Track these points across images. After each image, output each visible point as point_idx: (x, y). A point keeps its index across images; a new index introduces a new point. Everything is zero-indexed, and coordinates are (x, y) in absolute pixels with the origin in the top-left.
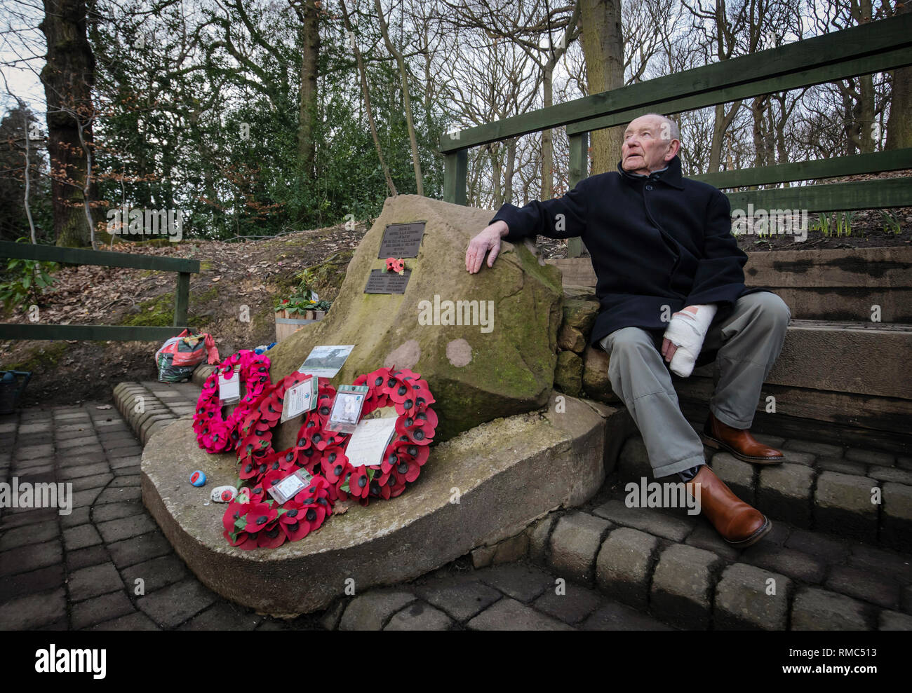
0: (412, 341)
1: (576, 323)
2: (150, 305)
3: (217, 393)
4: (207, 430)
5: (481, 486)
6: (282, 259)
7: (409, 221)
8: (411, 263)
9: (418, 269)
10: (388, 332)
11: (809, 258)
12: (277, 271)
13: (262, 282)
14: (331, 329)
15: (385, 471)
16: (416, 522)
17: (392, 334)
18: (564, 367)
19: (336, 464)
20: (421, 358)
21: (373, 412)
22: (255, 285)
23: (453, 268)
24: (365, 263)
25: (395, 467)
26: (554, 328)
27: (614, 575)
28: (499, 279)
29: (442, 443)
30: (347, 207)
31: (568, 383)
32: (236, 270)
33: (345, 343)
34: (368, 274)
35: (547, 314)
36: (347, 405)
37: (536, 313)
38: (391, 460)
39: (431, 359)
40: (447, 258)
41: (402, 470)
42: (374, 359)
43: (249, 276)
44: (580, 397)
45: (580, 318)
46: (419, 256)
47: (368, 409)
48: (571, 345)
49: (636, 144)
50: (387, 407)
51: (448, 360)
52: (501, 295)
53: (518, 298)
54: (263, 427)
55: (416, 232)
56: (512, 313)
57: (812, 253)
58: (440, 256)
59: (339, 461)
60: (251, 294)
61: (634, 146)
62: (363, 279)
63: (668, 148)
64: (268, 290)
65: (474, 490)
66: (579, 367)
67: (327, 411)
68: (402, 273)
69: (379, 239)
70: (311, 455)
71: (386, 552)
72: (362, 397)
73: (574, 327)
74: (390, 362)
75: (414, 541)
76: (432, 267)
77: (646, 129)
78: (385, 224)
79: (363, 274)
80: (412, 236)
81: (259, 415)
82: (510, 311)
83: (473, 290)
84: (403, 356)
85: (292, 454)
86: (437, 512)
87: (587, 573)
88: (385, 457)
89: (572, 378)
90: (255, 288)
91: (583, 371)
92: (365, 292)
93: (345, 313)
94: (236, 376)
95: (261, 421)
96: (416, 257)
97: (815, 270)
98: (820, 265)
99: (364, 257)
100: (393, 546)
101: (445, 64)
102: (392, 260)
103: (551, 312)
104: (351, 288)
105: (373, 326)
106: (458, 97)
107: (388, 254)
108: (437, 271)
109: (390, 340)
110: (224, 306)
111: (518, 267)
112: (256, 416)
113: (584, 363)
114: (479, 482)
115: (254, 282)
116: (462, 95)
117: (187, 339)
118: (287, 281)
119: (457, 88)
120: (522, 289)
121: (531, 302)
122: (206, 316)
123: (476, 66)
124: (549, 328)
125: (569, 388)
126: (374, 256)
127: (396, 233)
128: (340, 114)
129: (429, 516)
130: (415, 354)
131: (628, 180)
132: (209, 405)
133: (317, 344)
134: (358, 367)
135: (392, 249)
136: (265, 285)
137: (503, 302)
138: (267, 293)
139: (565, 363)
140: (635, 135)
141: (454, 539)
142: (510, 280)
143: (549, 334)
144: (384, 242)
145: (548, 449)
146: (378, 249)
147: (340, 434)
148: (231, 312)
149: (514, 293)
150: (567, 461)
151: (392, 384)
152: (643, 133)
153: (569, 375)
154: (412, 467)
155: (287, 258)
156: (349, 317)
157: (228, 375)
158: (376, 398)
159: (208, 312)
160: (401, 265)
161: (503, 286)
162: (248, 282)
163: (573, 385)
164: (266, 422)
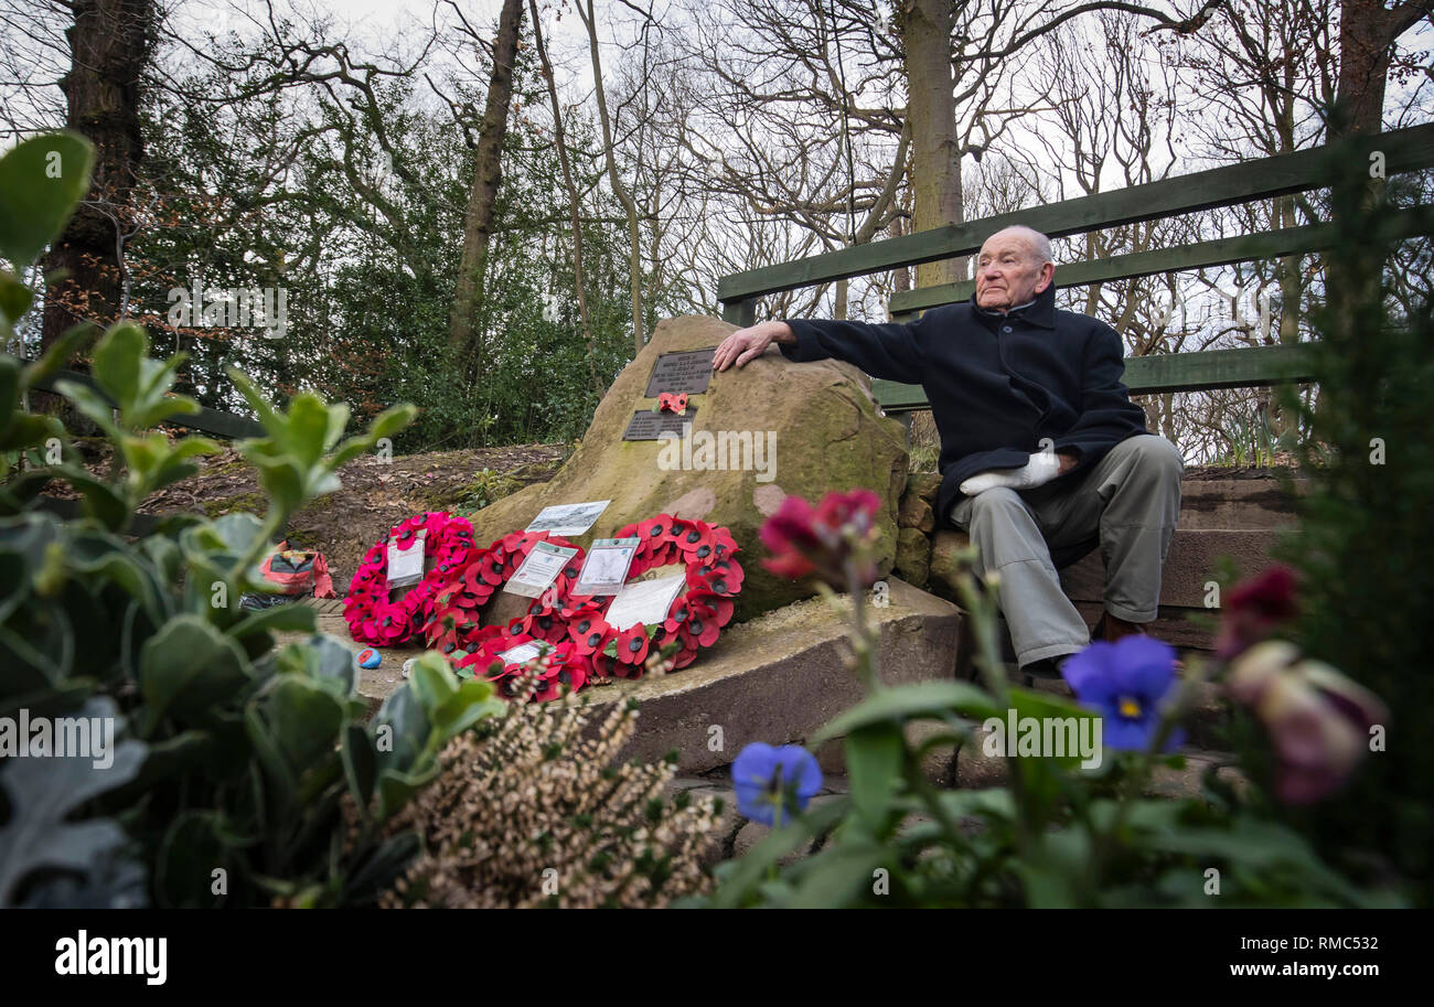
0: (702, 489)
1: (924, 492)
2: (223, 507)
3: (384, 570)
4: (369, 616)
5: (804, 654)
6: (433, 469)
7: (694, 348)
8: (696, 400)
9: (707, 407)
10: (663, 483)
11: (1220, 490)
12: (427, 483)
13: (401, 496)
14: (570, 487)
15: (669, 629)
16: (718, 683)
17: (670, 484)
18: (906, 546)
19: (590, 633)
20: (716, 506)
21: (644, 575)
22: (390, 499)
23: (761, 403)
24: (624, 404)
25: (684, 626)
26: (896, 493)
27: (983, 770)
28: (827, 417)
29: (738, 625)
30: (539, 405)
31: (910, 568)
32: (359, 476)
33: (595, 500)
34: (630, 417)
35: (887, 471)
36: (606, 564)
37: (874, 468)
38: (680, 617)
39: (733, 505)
40: (753, 391)
41: (695, 629)
42: (642, 513)
43: (382, 486)
44: (924, 588)
45: (929, 488)
46: (709, 391)
47: (637, 571)
48: (915, 522)
49: (998, 275)
50: (666, 566)
51: (756, 508)
52: (829, 438)
53: (851, 444)
54: (469, 603)
55: (706, 361)
56: (844, 463)
57: (1223, 485)
58: (741, 389)
59: (596, 628)
60: (385, 510)
61: (995, 278)
62: (620, 423)
63: (1039, 275)
64: (412, 507)
65: (795, 658)
66: (925, 552)
67: (572, 574)
68: (682, 412)
69: (647, 372)
70: (550, 628)
71: (675, 720)
72: (630, 550)
73: (922, 497)
74: (670, 510)
75: (714, 711)
76: (727, 404)
77: (1008, 253)
78: (657, 352)
79: (621, 417)
80: (699, 367)
81: (461, 586)
82: (840, 459)
83: (792, 427)
84: (688, 506)
85: (521, 625)
86: (747, 675)
87: (944, 774)
88: (671, 614)
89: (917, 562)
90: (391, 503)
91: (930, 558)
92: (624, 439)
93: (591, 467)
94: (419, 545)
95: (463, 593)
96: (704, 393)
97: (1227, 508)
98: (1234, 501)
99: (622, 397)
100: (686, 713)
101: (681, 247)
102: (667, 396)
103: (894, 471)
104: (602, 435)
105: (638, 479)
106: (697, 297)
107: (661, 391)
108: (736, 408)
109: (667, 491)
110: (341, 521)
111: (853, 403)
112: (456, 588)
113: (932, 547)
114: (802, 649)
115: (390, 495)
116: (703, 295)
117: (288, 554)
118: (443, 496)
119: (697, 285)
120: (856, 433)
121: (869, 451)
122: (312, 532)
123: (729, 254)
124: (889, 490)
125: (911, 574)
126: (638, 394)
127: (673, 364)
128: (516, 294)
129: (736, 678)
130: (708, 502)
131: (986, 319)
132: (371, 585)
133: (548, 504)
134: (617, 522)
135: (667, 385)
136: (408, 501)
137: (830, 447)
138: (411, 511)
139: (909, 541)
140: (993, 262)
141: (764, 723)
142: (842, 419)
143: (889, 498)
144: (655, 375)
145: (893, 621)
146: (644, 385)
147: (595, 599)
148: (351, 530)
149: (847, 438)
150: (915, 644)
151: (676, 530)
152: (1003, 258)
153: (913, 557)
154: (709, 627)
155: (441, 469)
156: (598, 471)
157: (405, 544)
158: (651, 554)
159: (315, 528)
160: (682, 402)
161: (831, 426)
162: (380, 494)
163: (918, 571)
164: (472, 596)
